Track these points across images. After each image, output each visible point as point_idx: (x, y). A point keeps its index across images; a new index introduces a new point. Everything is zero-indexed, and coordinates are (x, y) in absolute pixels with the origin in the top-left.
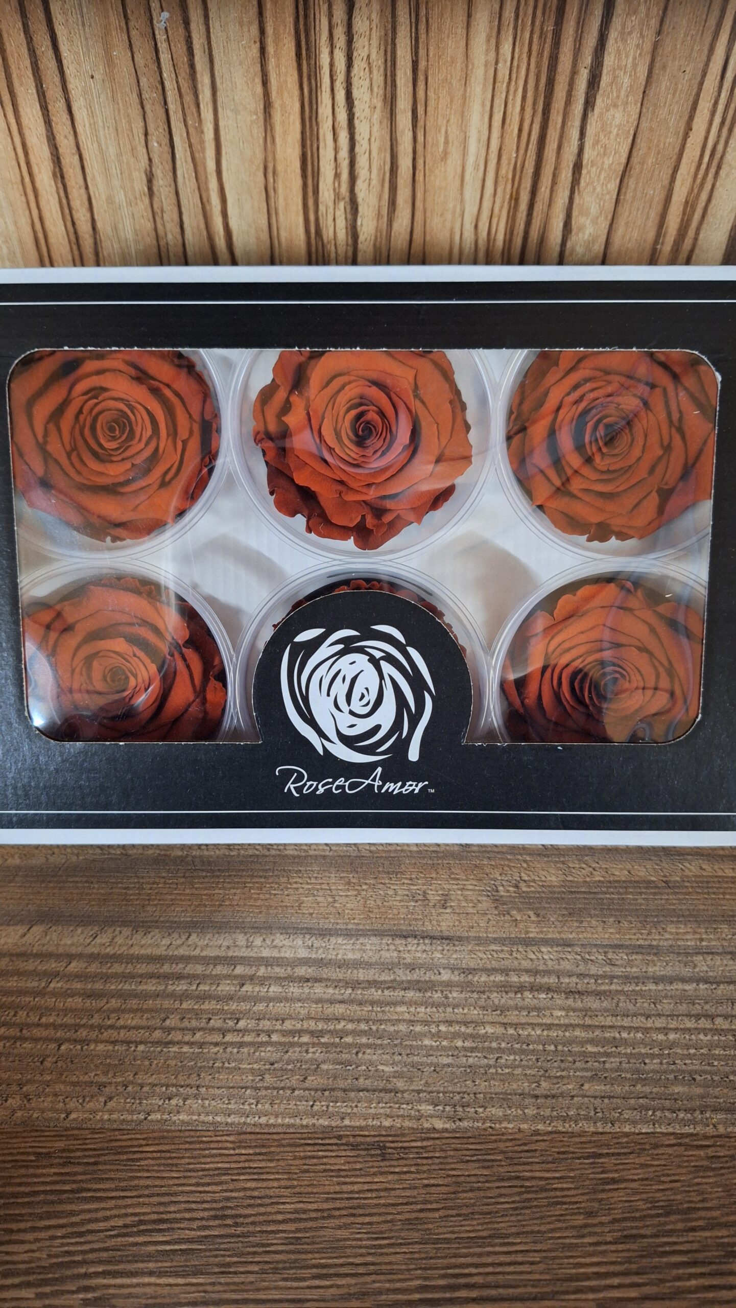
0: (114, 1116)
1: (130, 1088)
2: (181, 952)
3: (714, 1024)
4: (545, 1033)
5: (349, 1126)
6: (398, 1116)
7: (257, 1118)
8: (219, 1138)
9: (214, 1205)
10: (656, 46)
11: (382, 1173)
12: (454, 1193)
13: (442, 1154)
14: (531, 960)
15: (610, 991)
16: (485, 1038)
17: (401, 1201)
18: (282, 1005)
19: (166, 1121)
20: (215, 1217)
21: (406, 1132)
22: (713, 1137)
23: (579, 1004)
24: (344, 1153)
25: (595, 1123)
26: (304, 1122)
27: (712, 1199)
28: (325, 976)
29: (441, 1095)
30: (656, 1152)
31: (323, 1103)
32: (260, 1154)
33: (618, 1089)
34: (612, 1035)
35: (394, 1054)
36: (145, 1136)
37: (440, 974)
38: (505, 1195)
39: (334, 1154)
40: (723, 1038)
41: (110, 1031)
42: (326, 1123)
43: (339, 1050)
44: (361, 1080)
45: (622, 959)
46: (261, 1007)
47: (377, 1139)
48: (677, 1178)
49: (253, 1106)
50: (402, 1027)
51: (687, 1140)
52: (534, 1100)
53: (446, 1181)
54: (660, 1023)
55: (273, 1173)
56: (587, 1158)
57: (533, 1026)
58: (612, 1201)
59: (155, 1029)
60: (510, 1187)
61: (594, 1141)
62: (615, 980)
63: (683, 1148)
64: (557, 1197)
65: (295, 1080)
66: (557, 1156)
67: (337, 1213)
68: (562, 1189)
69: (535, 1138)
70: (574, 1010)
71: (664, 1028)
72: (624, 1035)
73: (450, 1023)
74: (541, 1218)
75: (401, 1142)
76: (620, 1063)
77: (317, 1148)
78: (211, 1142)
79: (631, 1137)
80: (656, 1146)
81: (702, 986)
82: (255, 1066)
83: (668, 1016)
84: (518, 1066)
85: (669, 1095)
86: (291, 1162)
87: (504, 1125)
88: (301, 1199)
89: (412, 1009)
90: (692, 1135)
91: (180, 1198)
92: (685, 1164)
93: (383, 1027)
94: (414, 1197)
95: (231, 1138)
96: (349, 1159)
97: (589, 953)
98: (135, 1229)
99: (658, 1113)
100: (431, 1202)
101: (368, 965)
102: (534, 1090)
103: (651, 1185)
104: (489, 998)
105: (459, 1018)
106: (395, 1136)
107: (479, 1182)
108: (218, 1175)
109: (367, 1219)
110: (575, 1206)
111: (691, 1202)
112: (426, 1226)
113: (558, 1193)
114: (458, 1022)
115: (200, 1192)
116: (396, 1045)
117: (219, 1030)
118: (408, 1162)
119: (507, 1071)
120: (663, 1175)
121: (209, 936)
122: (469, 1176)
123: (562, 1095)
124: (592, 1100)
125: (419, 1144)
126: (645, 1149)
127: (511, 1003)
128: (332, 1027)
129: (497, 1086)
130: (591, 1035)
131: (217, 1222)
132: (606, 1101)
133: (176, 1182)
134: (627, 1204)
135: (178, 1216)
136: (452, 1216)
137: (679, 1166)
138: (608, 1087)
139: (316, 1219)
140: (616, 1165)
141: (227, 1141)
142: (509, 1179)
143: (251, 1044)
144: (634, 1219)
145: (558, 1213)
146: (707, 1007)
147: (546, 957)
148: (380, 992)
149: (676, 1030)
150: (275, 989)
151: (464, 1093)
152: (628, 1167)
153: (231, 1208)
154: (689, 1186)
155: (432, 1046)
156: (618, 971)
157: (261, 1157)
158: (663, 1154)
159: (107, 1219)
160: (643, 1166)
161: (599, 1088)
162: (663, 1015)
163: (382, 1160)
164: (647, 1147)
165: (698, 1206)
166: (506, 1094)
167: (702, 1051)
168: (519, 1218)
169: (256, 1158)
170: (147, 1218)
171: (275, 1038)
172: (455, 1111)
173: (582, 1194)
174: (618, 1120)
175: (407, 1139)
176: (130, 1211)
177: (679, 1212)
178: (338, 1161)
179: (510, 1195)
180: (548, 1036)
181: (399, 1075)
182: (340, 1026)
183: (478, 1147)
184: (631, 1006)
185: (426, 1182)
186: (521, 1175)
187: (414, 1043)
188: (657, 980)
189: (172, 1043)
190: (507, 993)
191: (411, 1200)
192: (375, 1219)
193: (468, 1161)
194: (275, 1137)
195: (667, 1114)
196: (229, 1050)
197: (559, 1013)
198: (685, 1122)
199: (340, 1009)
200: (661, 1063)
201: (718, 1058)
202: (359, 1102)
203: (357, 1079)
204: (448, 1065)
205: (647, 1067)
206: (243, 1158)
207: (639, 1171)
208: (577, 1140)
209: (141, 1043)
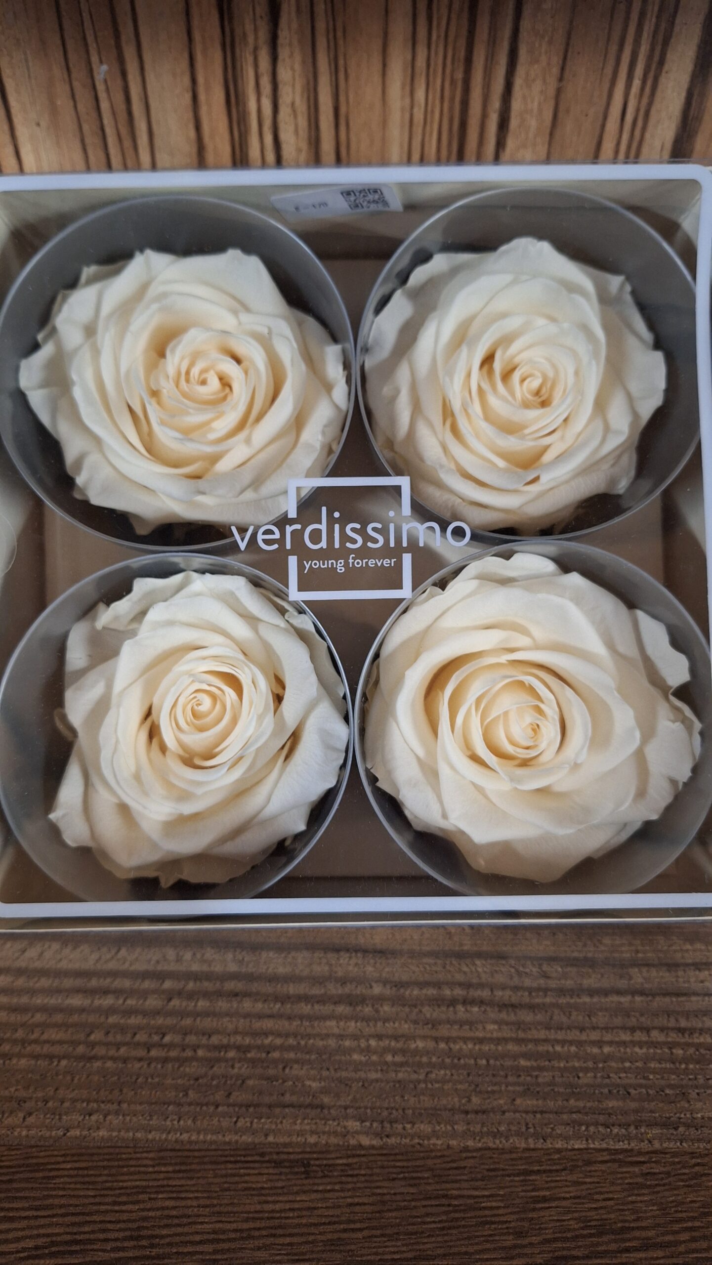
0: (32, 1132)
1: (50, 1104)
2: (112, 966)
3: (649, 1037)
4: (477, 1047)
5: (273, 1143)
6: (324, 1133)
7: (178, 1135)
8: (138, 1155)
9: (130, 1225)
10: (559, 92)
11: (304, 1192)
12: (379, 1212)
13: (369, 1172)
14: (465, 973)
15: (544, 1004)
16: (416, 1052)
17: (323, 1220)
18: (209, 1019)
19: (85, 1137)
20: (131, 1238)
21: (331, 1149)
22: (648, 1153)
23: (512, 1018)
24: (266, 1171)
25: (526, 1139)
26: (227, 1139)
27: (647, 1218)
28: (254, 990)
29: (369, 1111)
30: (588, 1169)
31: (247, 1119)
32: (179, 1171)
33: (551, 1104)
34: (545, 1048)
35: (321, 1068)
36: (63, 1152)
37: (371, 987)
38: (432, 1214)
39: (256, 1172)
40: (659, 1051)
41: (33, 1046)
42: (250, 1140)
43: (265, 1065)
44: (287, 1095)
45: (556, 971)
46: (188, 1021)
47: (300, 1156)
48: (611, 1196)
49: (175, 1122)
50: (332, 1042)
51: (621, 1157)
52: (463, 1116)
53: (371, 1200)
54: (594, 1036)
55: (193, 1192)
56: (518, 1175)
57: (465, 1040)
58: (544, 1220)
59: (80, 1043)
60: (437, 1206)
61: (526, 1158)
62: (549, 993)
63: (617, 1165)
64: (486, 1216)
65: (219, 1096)
66: (486, 1173)
67: (257, 1233)
68: (491, 1208)
69: (464, 1155)
70: (507, 1024)
71: (599, 1041)
72: (558, 1048)
73: (379, 1037)
74: (469, 1238)
75: (326, 1159)
76: (553, 1077)
77: (238, 1165)
78: (131, 1159)
79: (563, 1154)
80: (589, 1163)
81: (638, 999)
82: (179, 1081)
83: (602, 1029)
84: (449, 1081)
85: (602, 1109)
86: (211, 1180)
87: (433, 1141)
88: (220, 1219)
89: (342, 1024)
90: (626, 1151)
91: (95, 1218)
92: (619, 1181)
93: (311, 1041)
94: (338, 1216)
95: (151, 1155)
96: (271, 1177)
97: (524, 966)
98: (47, 1251)
99: (592, 1129)
100: (354, 1222)
101: (298, 979)
102: (464, 1105)
103: (583, 1203)
104: (421, 1011)
105: (390, 1032)
106: (320, 1152)
107: (405, 1201)
108: (135, 1193)
109: (288, 1240)
110: (504, 1226)
111: (626, 1221)
112: (348, 1248)
113: (487, 1212)
114: (388, 1037)
115: (116, 1212)
116: (324, 1061)
117: (145, 1044)
118: (333, 1180)
119: (437, 1085)
120: (597, 1193)
121: (138, 950)
122: (395, 1194)
123: (493, 1110)
124: (524, 1115)
125: (344, 1161)
126: (578, 1166)
127: (443, 1016)
128: (259, 1042)
129: (426, 1101)
130: (523, 1049)
131: (132, 1243)
132: (538, 1116)
133: (92, 1200)
134: (558, 1224)
135: (92, 1236)
136: (376, 1237)
137: (612, 1184)
138: (540, 1102)
139: (234, 1240)
140: (547, 1182)
141: (146, 1158)
142: (437, 1197)
143: (177, 1059)
144: (566, 1239)
145: (486, 1233)
146: (643, 1019)
147: (480, 970)
148: (309, 1007)
149: (610, 1043)
150: (202, 1004)
151: (392, 1108)
152: (560, 1184)
153: (147, 1228)
154: (623, 1204)
155: (361, 1062)
156: (553, 984)
157: (181, 1175)
158: (595, 1171)
159: (18, 1240)
160: (577, 1183)
161: (531, 1103)
162: (598, 1028)
163: (306, 1178)
164: (580, 1163)
165: (632, 1225)
166: (435, 1109)
167: (637, 1064)
168: (446, 1238)
169: (176, 1175)
170: (59, 1239)
171: (200, 1053)
172: (383, 1127)
173: (511, 1213)
174: (551, 1135)
175: (333, 1156)
176: (42, 1231)
177: (613, 1232)
178: (260, 1178)
179: (438, 1215)
180: (480, 1050)
181: (325, 1091)
182: (267, 1041)
183: (405, 1164)
184: (564, 1019)
185: (349, 1200)
186: (449, 1193)
187: (343, 1058)
188: (592, 992)
189: (95, 1058)
190: (439, 1006)
191: (334, 1219)
192: (295, 1240)
193: (394, 1179)
194: (196, 1154)
195: (601, 1129)
196: (153, 1066)
197: (491, 1027)
198: (618, 1138)
199: (268, 1024)
200: (595, 1077)
201: (654, 1071)
202: (284, 1118)
203: (283, 1095)
204: (377, 1081)
205: (580, 1082)
206: (162, 1176)
207: (571, 1189)
208: (508, 1156)
209: (64, 1057)
